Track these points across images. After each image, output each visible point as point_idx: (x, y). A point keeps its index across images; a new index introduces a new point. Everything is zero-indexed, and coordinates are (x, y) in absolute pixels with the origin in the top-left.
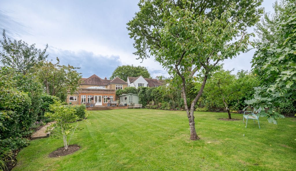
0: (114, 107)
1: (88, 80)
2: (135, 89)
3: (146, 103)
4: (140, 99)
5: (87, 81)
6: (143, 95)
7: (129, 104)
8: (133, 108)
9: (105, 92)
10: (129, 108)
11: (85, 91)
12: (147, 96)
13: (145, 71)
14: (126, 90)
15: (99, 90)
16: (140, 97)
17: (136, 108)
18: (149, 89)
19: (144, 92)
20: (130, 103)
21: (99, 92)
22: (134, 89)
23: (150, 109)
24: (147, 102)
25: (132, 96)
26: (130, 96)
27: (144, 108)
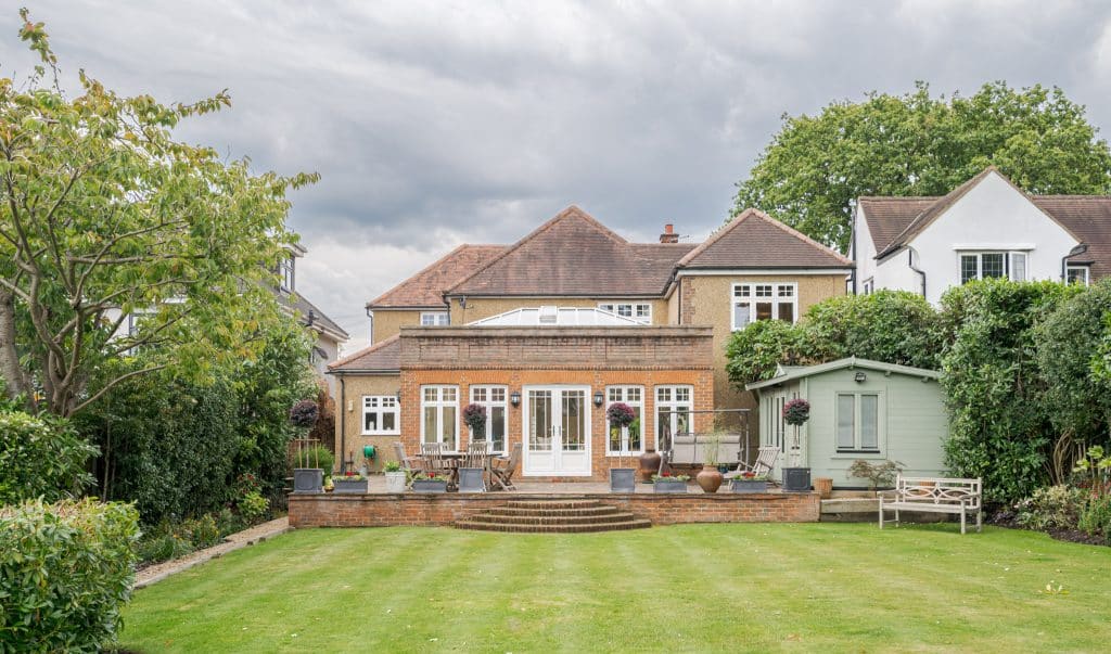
0: (670, 498)
1: (517, 254)
2: (911, 317)
3: (1036, 460)
4: (964, 417)
5: (507, 267)
6: (997, 379)
7: (830, 468)
8: (872, 517)
9: (616, 352)
10: (827, 517)
11: (449, 352)
12: (1045, 386)
13: (1055, 131)
14: (816, 331)
15: (563, 337)
16: (962, 402)
17: (911, 519)
18: (1068, 307)
19: (1004, 340)
20: (849, 462)
21: (569, 353)
22: (899, 310)
23: (1082, 538)
24: (1047, 450)
25: (876, 384)
26: (847, 383)
27: (1009, 522)
